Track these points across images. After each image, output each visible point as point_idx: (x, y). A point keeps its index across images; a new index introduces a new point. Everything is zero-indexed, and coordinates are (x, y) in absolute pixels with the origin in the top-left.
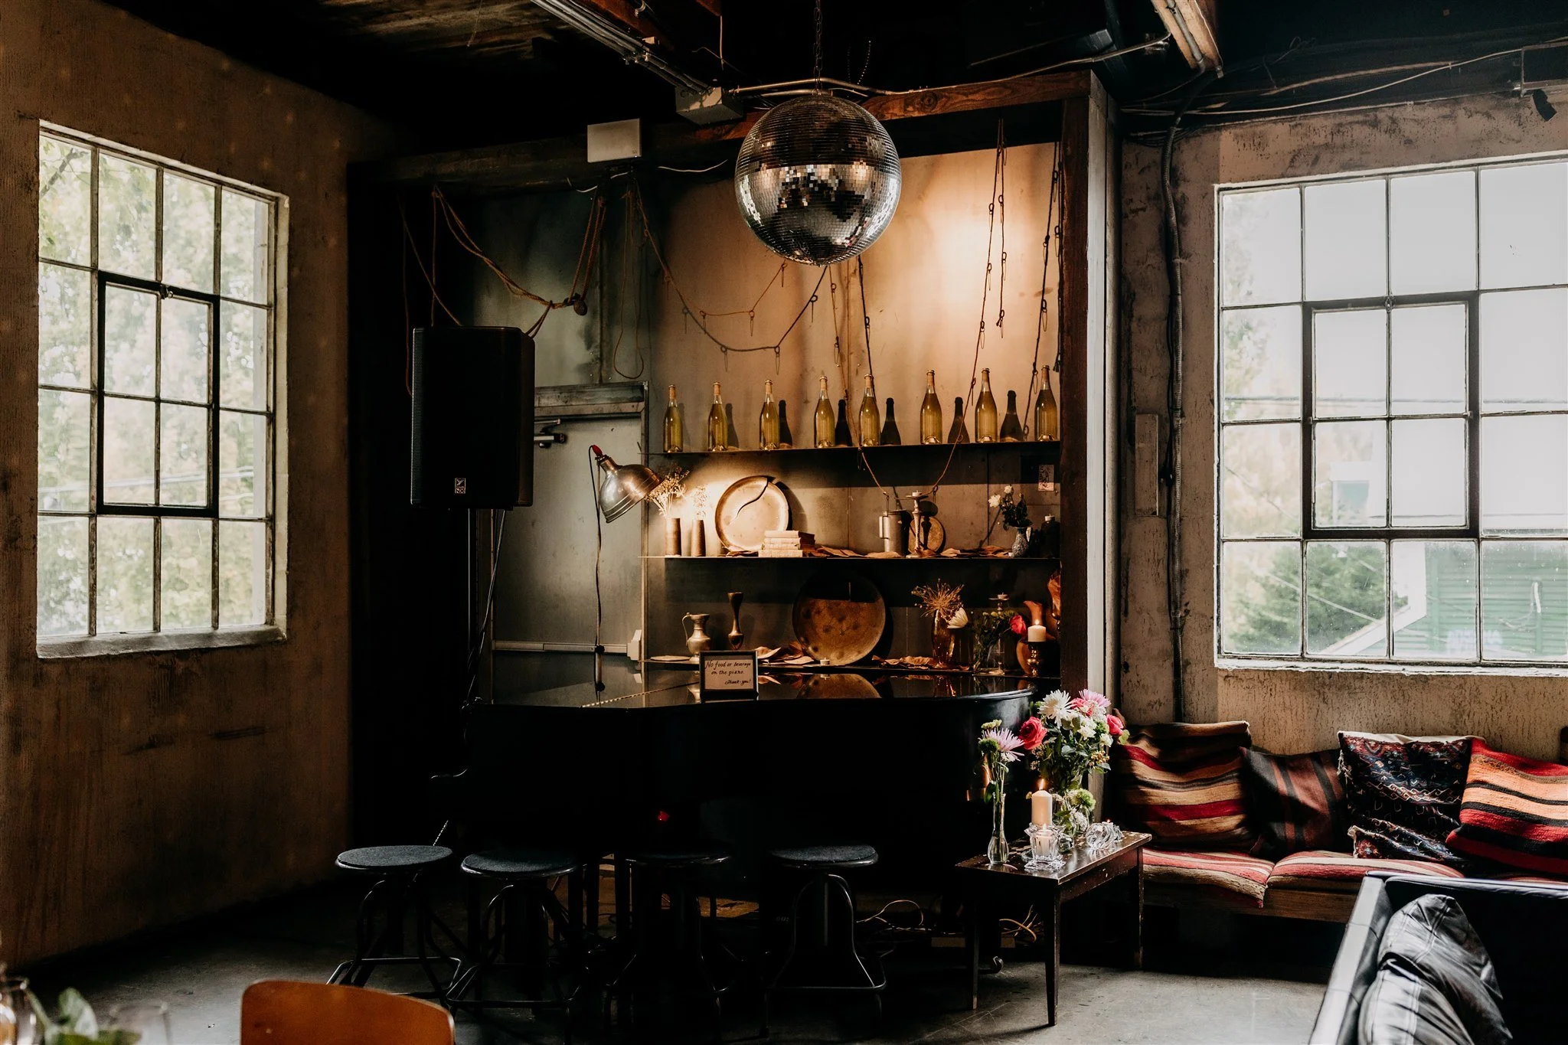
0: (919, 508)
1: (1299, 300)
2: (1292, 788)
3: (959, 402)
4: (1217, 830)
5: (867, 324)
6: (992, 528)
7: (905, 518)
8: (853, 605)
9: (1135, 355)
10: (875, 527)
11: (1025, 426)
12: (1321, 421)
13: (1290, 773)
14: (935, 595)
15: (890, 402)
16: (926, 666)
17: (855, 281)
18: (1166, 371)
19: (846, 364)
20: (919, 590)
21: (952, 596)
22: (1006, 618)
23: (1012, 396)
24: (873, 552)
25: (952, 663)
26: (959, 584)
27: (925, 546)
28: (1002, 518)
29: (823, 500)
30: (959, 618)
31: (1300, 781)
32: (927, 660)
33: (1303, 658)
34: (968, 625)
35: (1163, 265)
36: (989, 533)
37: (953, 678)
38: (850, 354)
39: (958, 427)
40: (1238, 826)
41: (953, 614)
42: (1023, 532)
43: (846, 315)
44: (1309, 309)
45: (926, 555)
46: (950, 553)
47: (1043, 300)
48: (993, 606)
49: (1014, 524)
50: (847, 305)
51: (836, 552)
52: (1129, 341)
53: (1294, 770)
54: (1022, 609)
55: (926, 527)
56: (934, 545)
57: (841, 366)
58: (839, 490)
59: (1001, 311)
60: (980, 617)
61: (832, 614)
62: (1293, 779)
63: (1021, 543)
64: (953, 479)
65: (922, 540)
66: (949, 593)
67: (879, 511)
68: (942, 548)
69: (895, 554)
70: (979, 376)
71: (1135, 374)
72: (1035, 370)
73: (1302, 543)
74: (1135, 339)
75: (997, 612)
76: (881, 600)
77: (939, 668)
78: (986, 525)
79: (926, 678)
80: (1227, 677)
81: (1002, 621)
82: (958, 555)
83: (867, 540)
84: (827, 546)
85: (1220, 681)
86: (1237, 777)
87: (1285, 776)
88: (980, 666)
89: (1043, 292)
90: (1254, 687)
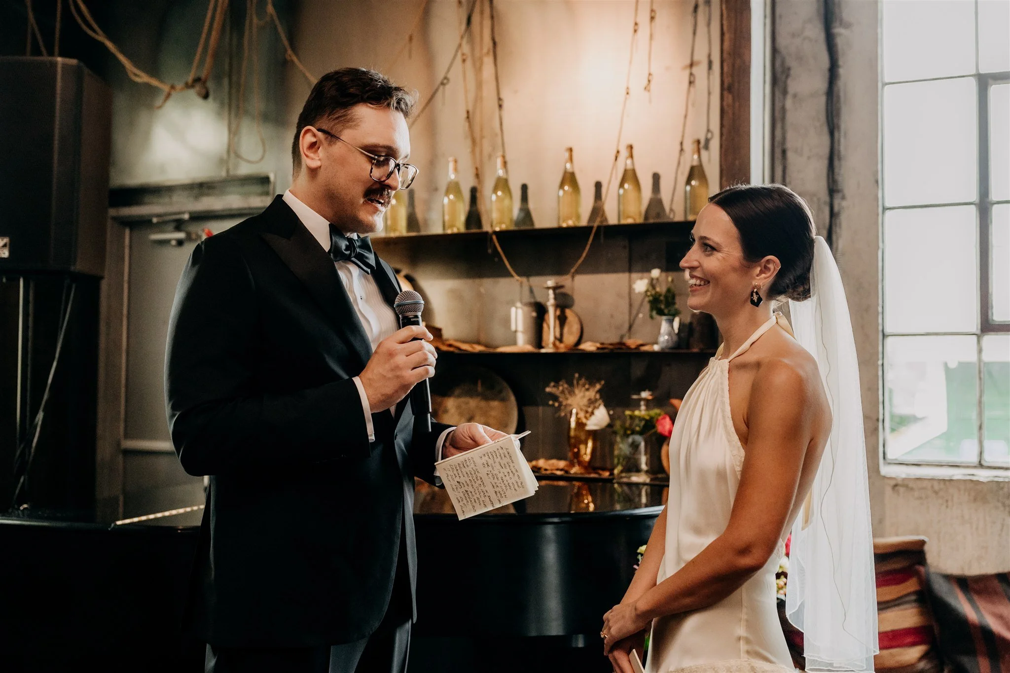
0: (555, 299)
1: (974, 72)
2: (982, 616)
3: (598, 186)
4: (897, 665)
5: (500, 106)
6: (634, 320)
7: (540, 310)
8: (483, 404)
9: (790, 135)
10: (507, 321)
11: (671, 210)
12: (998, 203)
13: (976, 598)
14: (572, 393)
15: (524, 188)
16: (561, 470)
17: (488, 61)
18: (826, 151)
19: (477, 150)
20: (554, 386)
21: (592, 394)
22: (652, 418)
23: (656, 178)
24: (503, 346)
25: (590, 466)
26: (598, 381)
27: (561, 340)
28: (647, 307)
29: (453, 292)
30: (600, 418)
31: (990, 607)
32: (562, 464)
33: (981, 465)
34: (610, 426)
35: (822, 36)
36: (630, 327)
37: (592, 485)
38: (482, 137)
39: (597, 211)
40: (921, 659)
41: (592, 413)
42: (671, 322)
43: (478, 98)
44: (984, 82)
45: (562, 348)
46: (588, 346)
47: (691, 74)
48: (636, 405)
49: (661, 313)
50: (479, 85)
51: (465, 347)
52: (783, 119)
53: (979, 593)
54: (669, 409)
55: (562, 320)
56: (570, 338)
57: (473, 152)
58: (470, 282)
59: (650, 74)
60: (622, 418)
61: (461, 414)
62: (982, 604)
63: (669, 334)
64: (592, 266)
65: (558, 335)
66: (588, 390)
67: (512, 303)
68: (579, 342)
69: (529, 348)
70: (624, 153)
71: (790, 155)
72: (682, 150)
73: (979, 337)
74: (790, 117)
75: (640, 411)
76: (513, 398)
77: (575, 473)
78: (627, 317)
79: (561, 483)
80: (896, 486)
81: (647, 421)
82: (598, 348)
83: (497, 333)
84: (457, 340)
85: (888, 491)
86: (915, 601)
87: (971, 601)
88: (622, 472)
89: (691, 65)
90: (927, 497)
